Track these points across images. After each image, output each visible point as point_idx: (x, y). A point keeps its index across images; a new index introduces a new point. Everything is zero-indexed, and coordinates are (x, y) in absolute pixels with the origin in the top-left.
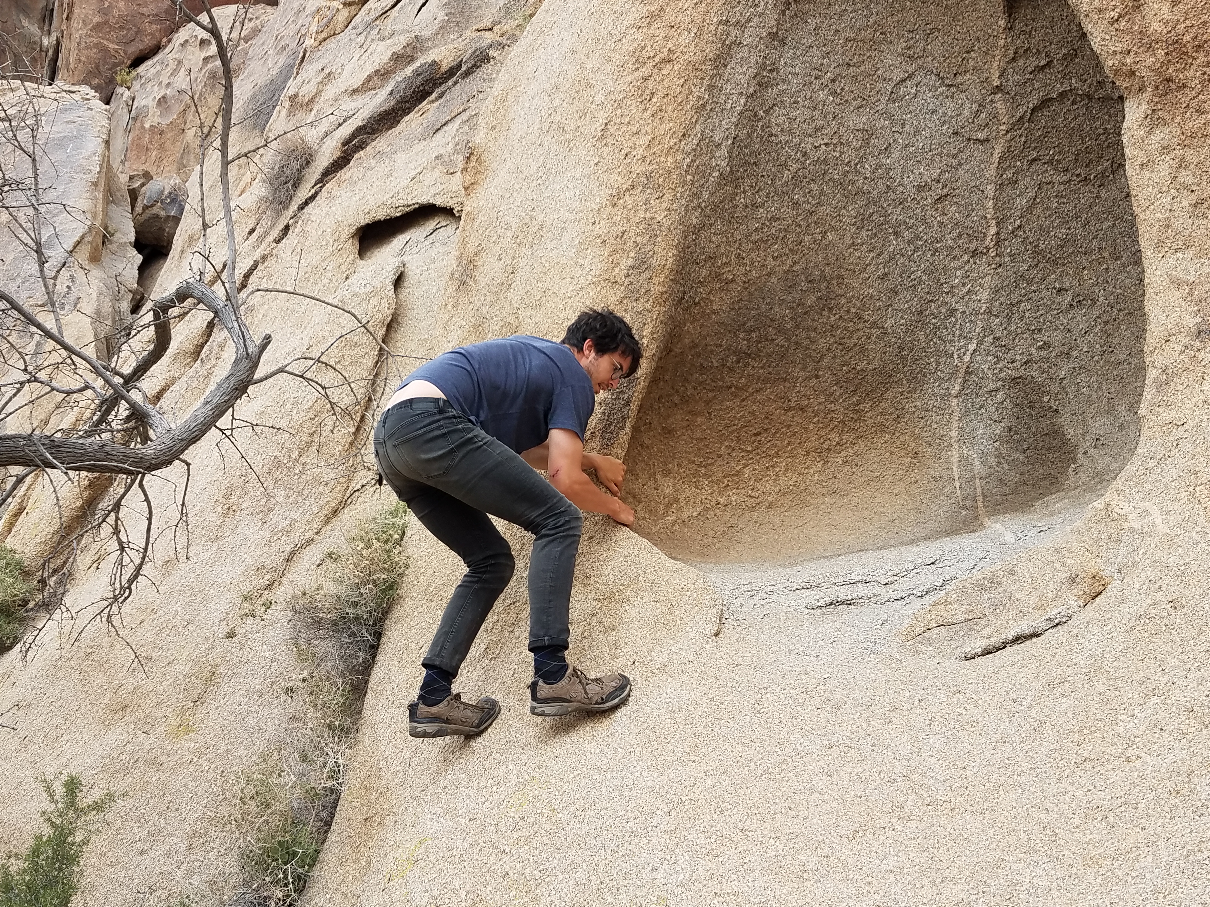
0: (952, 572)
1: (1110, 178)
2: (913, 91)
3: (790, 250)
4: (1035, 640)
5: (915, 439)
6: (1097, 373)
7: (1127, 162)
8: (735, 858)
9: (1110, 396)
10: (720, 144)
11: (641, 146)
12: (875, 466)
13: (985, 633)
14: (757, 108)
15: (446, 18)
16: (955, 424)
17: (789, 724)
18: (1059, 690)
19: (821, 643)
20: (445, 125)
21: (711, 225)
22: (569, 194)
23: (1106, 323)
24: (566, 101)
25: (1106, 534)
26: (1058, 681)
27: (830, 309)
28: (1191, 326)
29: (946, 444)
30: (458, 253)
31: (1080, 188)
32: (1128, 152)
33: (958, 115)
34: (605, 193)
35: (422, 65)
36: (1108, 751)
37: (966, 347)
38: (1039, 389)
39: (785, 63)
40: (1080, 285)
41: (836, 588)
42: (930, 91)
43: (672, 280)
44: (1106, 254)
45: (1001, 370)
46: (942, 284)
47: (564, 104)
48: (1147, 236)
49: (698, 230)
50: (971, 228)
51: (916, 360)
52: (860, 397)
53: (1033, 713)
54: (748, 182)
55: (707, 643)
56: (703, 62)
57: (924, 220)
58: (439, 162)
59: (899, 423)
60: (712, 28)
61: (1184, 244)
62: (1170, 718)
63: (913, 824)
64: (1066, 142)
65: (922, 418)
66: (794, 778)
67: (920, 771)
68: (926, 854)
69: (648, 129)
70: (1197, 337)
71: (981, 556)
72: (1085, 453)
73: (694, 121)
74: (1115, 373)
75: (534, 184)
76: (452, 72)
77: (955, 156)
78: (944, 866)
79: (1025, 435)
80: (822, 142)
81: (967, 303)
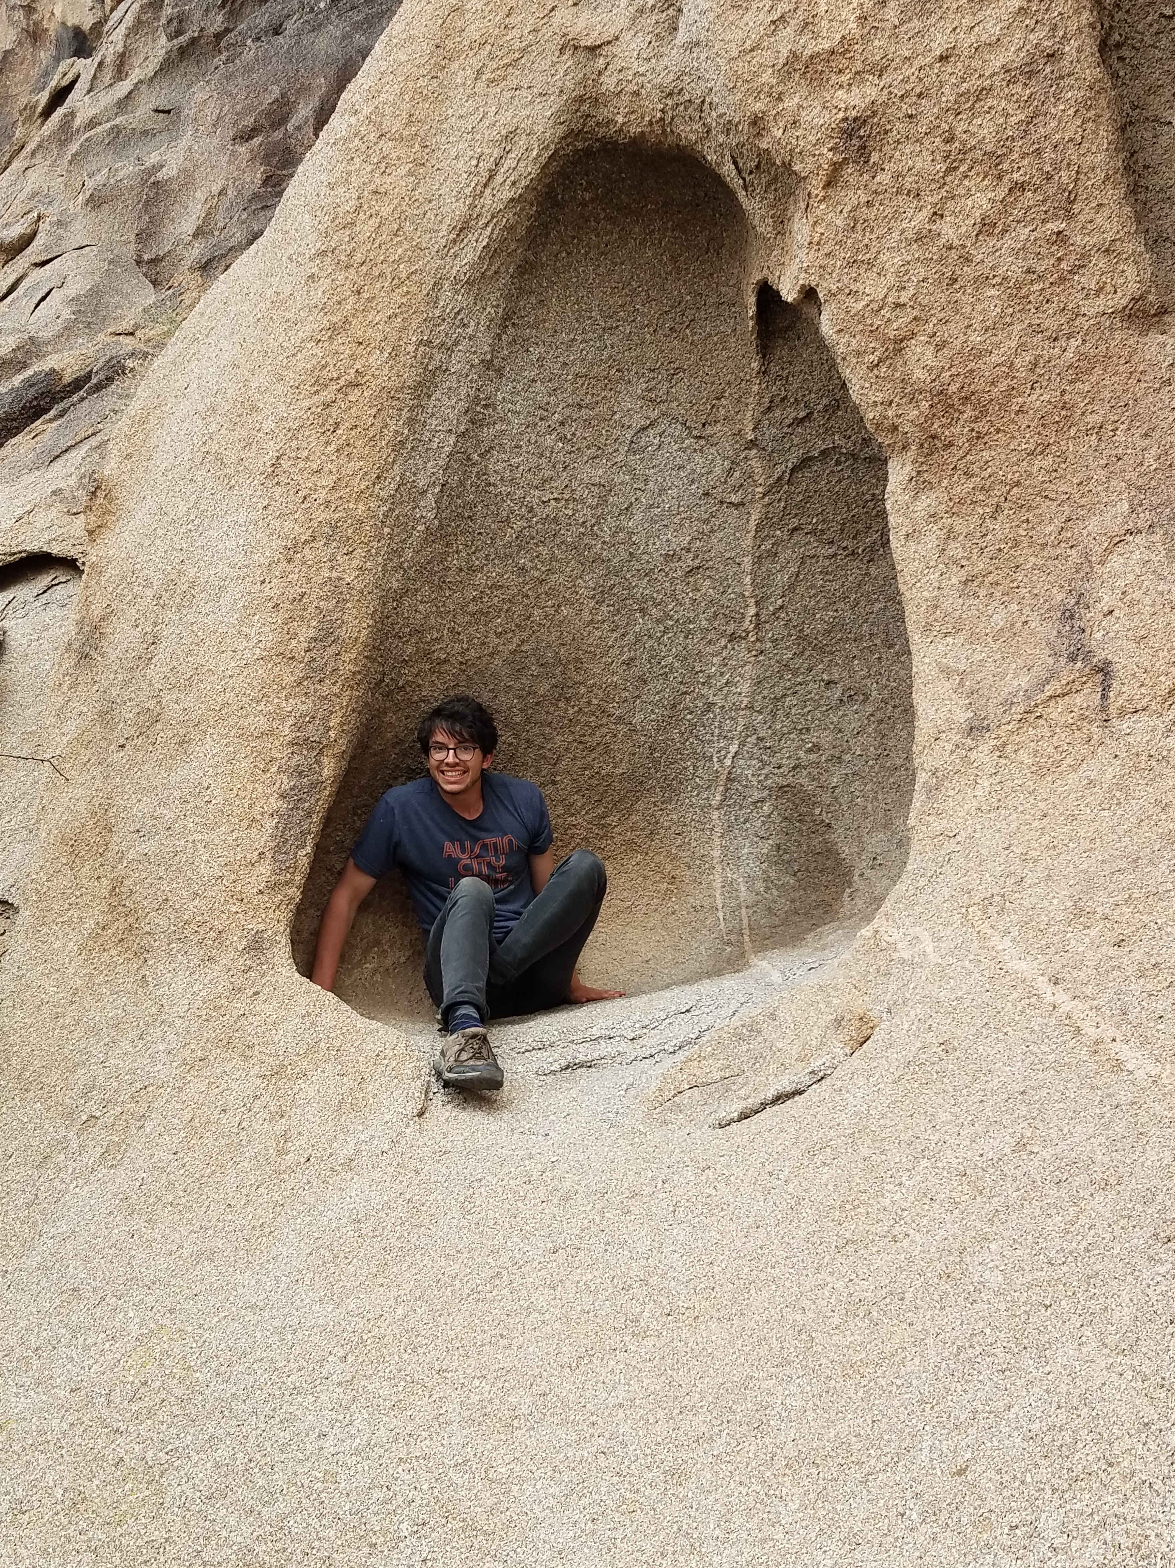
0: (710, 1020)
1: (880, 553)
2: (656, 441)
3: (517, 625)
4: (797, 1098)
5: (672, 860)
6: (871, 780)
7: (891, 532)
8: (429, 1409)
9: (887, 807)
10: (425, 491)
11: (323, 487)
12: (625, 894)
13: (742, 1093)
14: (470, 451)
15: (73, 317)
16: (717, 842)
17: (507, 1224)
18: (821, 1157)
19: (552, 1117)
20: (66, 451)
21: (416, 590)
22: (231, 544)
23: (880, 721)
24: (226, 426)
25: (874, 967)
26: (819, 1146)
27: (568, 700)
28: (962, 721)
29: (707, 865)
30: (78, 617)
31: (847, 563)
32: (893, 520)
33: (708, 473)
34: (277, 544)
35: (35, 372)
36: (873, 1229)
37: (726, 748)
38: (809, 800)
39: (504, 398)
40: (850, 677)
41: (574, 1046)
42: (676, 442)
43: (366, 657)
44: (878, 641)
45: (767, 777)
46: (697, 673)
47: (223, 431)
48: (914, 617)
49: (400, 596)
50: (728, 607)
51: (671, 763)
52: (605, 808)
53: (790, 1188)
54: (462, 539)
55: (408, 1126)
56: (400, 390)
57: (673, 595)
58: (57, 499)
59: (653, 840)
60: (411, 348)
61: (954, 628)
62: (941, 1185)
63: (649, 1342)
64: (830, 508)
65: (679, 834)
66: (509, 1296)
67: (660, 1272)
68: (663, 1378)
69: (333, 467)
70: (969, 735)
71: (743, 1000)
72: (862, 875)
73: (391, 460)
74: (891, 780)
75: (184, 529)
76: (77, 384)
77: (706, 521)
78: (684, 1391)
79: (795, 855)
80: (552, 497)
81: (726, 696)
